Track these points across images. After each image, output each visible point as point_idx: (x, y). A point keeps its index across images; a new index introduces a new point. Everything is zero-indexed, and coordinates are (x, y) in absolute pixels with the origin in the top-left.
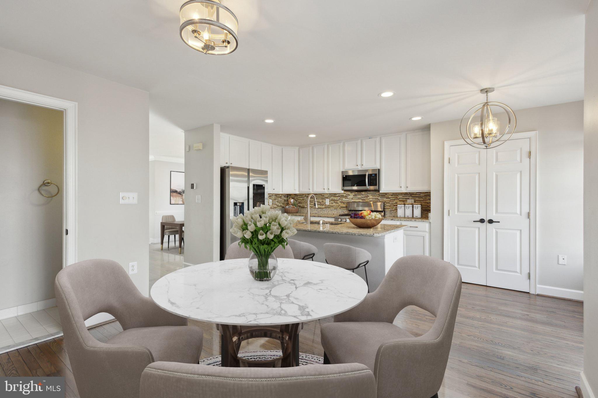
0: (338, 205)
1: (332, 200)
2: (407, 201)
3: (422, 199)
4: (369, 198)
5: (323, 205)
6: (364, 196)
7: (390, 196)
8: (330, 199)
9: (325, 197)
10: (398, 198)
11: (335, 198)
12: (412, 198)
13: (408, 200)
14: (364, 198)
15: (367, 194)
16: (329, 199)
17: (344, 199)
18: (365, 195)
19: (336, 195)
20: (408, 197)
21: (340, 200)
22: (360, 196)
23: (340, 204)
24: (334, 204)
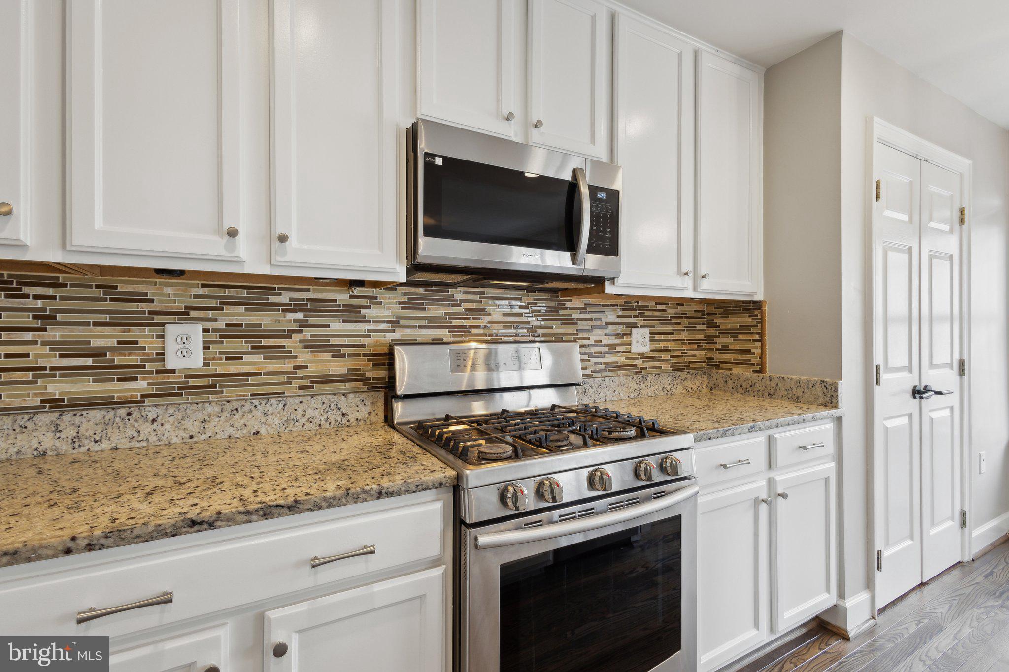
0: (288, 366)
1: (233, 331)
2: (630, 334)
3: (668, 328)
4: (486, 319)
5: (128, 374)
6: (460, 310)
7: (576, 315)
8: (209, 325)
9: (156, 306)
10: (604, 321)
11: (266, 320)
12: (645, 323)
13: (634, 331)
14: (464, 323)
15: (476, 297)
16: (199, 328)
17: (337, 326)
18: (470, 306)
19: (273, 299)
20: (632, 320)
21: (308, 333)
22: (436, 311)
23: (304, 357)
24: (253, 362)
